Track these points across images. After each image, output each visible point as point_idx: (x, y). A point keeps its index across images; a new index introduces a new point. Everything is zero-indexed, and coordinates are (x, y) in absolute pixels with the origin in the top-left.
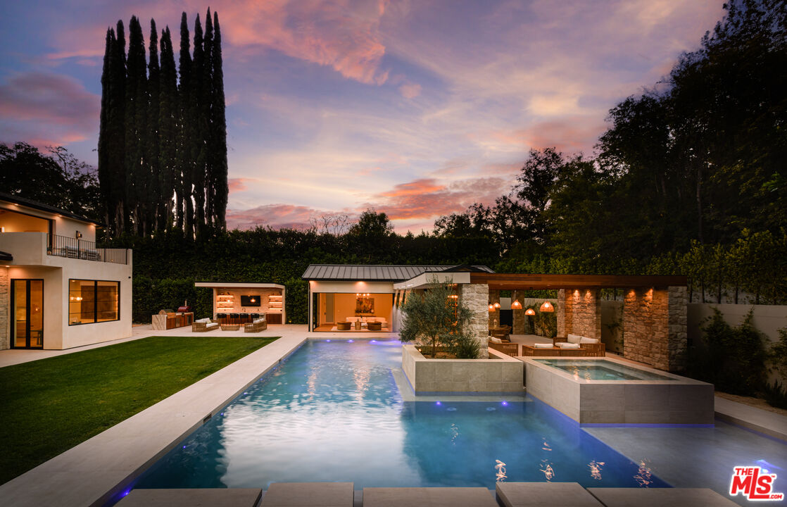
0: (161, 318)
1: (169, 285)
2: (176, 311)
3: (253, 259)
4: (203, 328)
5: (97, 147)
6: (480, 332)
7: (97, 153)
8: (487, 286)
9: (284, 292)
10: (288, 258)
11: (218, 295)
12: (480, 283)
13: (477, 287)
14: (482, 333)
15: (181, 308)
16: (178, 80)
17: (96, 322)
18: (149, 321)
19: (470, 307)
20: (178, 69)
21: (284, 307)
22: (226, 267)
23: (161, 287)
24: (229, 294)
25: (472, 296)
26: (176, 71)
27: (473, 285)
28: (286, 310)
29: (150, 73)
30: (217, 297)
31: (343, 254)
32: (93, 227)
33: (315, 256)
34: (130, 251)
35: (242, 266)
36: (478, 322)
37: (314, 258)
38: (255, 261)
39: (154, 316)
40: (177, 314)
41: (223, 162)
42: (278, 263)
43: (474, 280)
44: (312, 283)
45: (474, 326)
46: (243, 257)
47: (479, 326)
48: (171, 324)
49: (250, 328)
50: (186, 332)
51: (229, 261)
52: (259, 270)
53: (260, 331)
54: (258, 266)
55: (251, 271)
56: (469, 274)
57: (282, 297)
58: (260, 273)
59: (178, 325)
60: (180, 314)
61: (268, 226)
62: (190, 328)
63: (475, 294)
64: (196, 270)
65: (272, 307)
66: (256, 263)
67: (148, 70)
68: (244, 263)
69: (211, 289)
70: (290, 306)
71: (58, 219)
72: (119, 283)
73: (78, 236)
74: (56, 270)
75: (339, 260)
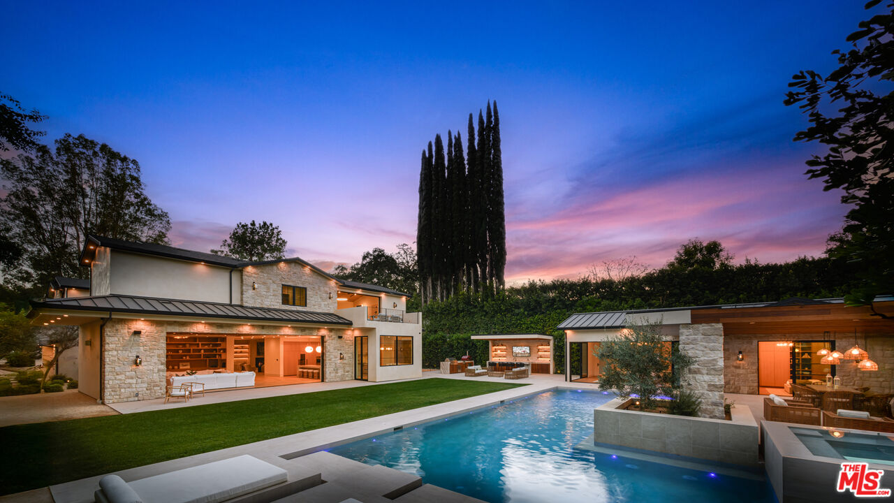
0: (446, 364)
1: (458, 339)
2: (459, 359)
3: (526, 313)
4: (473, 373)
5: (416, 240)
6: (709, 385)
7: (416, 244)
8: (720, 326)
9: (552, 343)
10: (560, 308)
11: (493, 346)
12: (707, 322)
13: (703, 327)
14: (712, 387)
15: (464, 357)
16: (467, 170)
17: (397, 365)
18: (438, 367)
19: (690, 353)
20: (466, 162)
21: (552, 356)
22: (503, 321)
23: (453, 340)
24: (502, 345)
25: (695, 339)
26: (464, 164)
27: (696, 326)
28: (554, 359)
29: (448, 173)
30: (492, 348)
31: (625, 300)
32: (404, 299)
33: (590, 305)
34: (421, 314)
35: (517, 320)
36: (704, 371)
37: (588, 307)
38: (528, 314)
39: (441, 363)
40: (459, 362)
41: (501, 229)
42: (550, 314)
43: (696, 320)
44: (568, 332)
45: (698, 377)
46: (517, 311)
47: (706, 378)
48: (453, 370)
49: (509, 375)
50: (460, 376)
51: (505, 317)
52: (532, 322)
53: (518, 378)
54: (531, 319)
55: (524, 324)
56: (689, 312)
57: (551, 347)
58: (532, 325)
59: (459, 371)
60: (462, 362)
61: (540, 280)
62: (464, 374)
63: (700, 337)
64: (479, 326)
65: (541, 357)
66: (529, 315)
67: (446, 171)
68: (518, 317)
69: (487, 342)
70: (558, 356)
71: (383, 296)
72: (412, 337)
73: (395, 306)
74: (372, 330)
75: (618, 307)
